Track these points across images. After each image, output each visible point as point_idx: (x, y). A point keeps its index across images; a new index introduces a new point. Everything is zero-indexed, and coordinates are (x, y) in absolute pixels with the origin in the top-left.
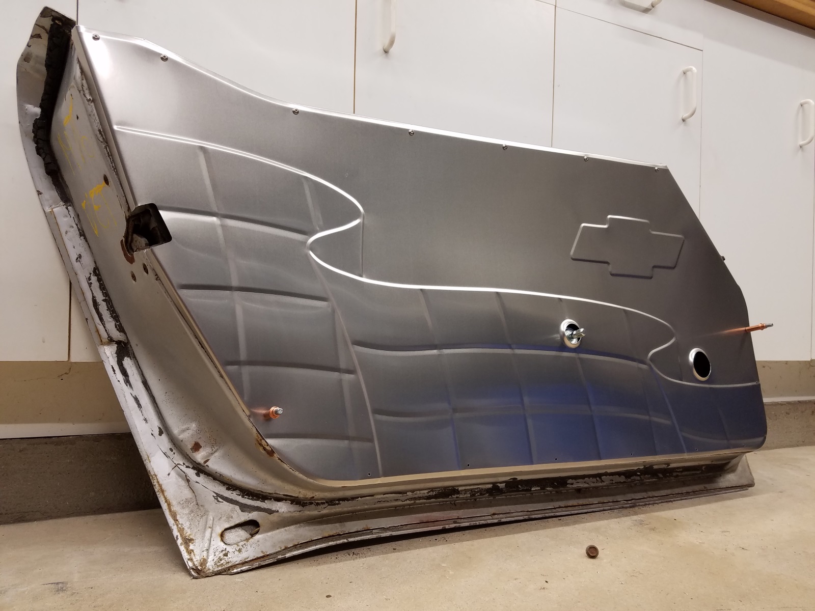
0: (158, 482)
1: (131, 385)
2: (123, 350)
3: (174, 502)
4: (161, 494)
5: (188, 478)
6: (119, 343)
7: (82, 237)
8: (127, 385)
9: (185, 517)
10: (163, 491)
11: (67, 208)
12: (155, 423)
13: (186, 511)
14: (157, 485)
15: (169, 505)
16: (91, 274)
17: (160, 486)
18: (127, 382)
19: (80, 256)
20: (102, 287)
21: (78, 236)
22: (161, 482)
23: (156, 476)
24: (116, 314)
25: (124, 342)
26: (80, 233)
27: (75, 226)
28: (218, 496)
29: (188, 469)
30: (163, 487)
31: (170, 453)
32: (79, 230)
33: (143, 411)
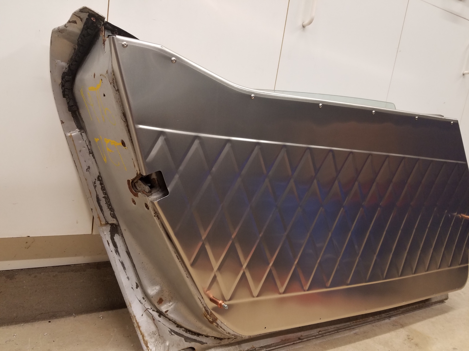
0: (136, 321)
1: (119, 254)
2: (115, 229)
3: (146, 334)
4: (138, 329)
5: (153, 318)
6: (112, 225)
7: (91, 155)
8: (117, 254)
9: (153, 344)
10: (139, 327)
11: (81, 134)
12: (134, 280)
13: (153, 340)
14: (136, 323)
15: (143, 336)
16: (96, 179)
17: (138, 323)
18: (117, 251)
19: (89, 168)
20: (103, 189)
21: (88, 153)
22: (138, 321)
23: (135, 317)
24: (112, 206)
25: (115, 225)
26: (90, 152)
27: (86, 146)
28: (172, 331)
29: (154, 312)
30: (139, 324)
31: (143, 301)
32: (89, 149)
33: (126, 272)
